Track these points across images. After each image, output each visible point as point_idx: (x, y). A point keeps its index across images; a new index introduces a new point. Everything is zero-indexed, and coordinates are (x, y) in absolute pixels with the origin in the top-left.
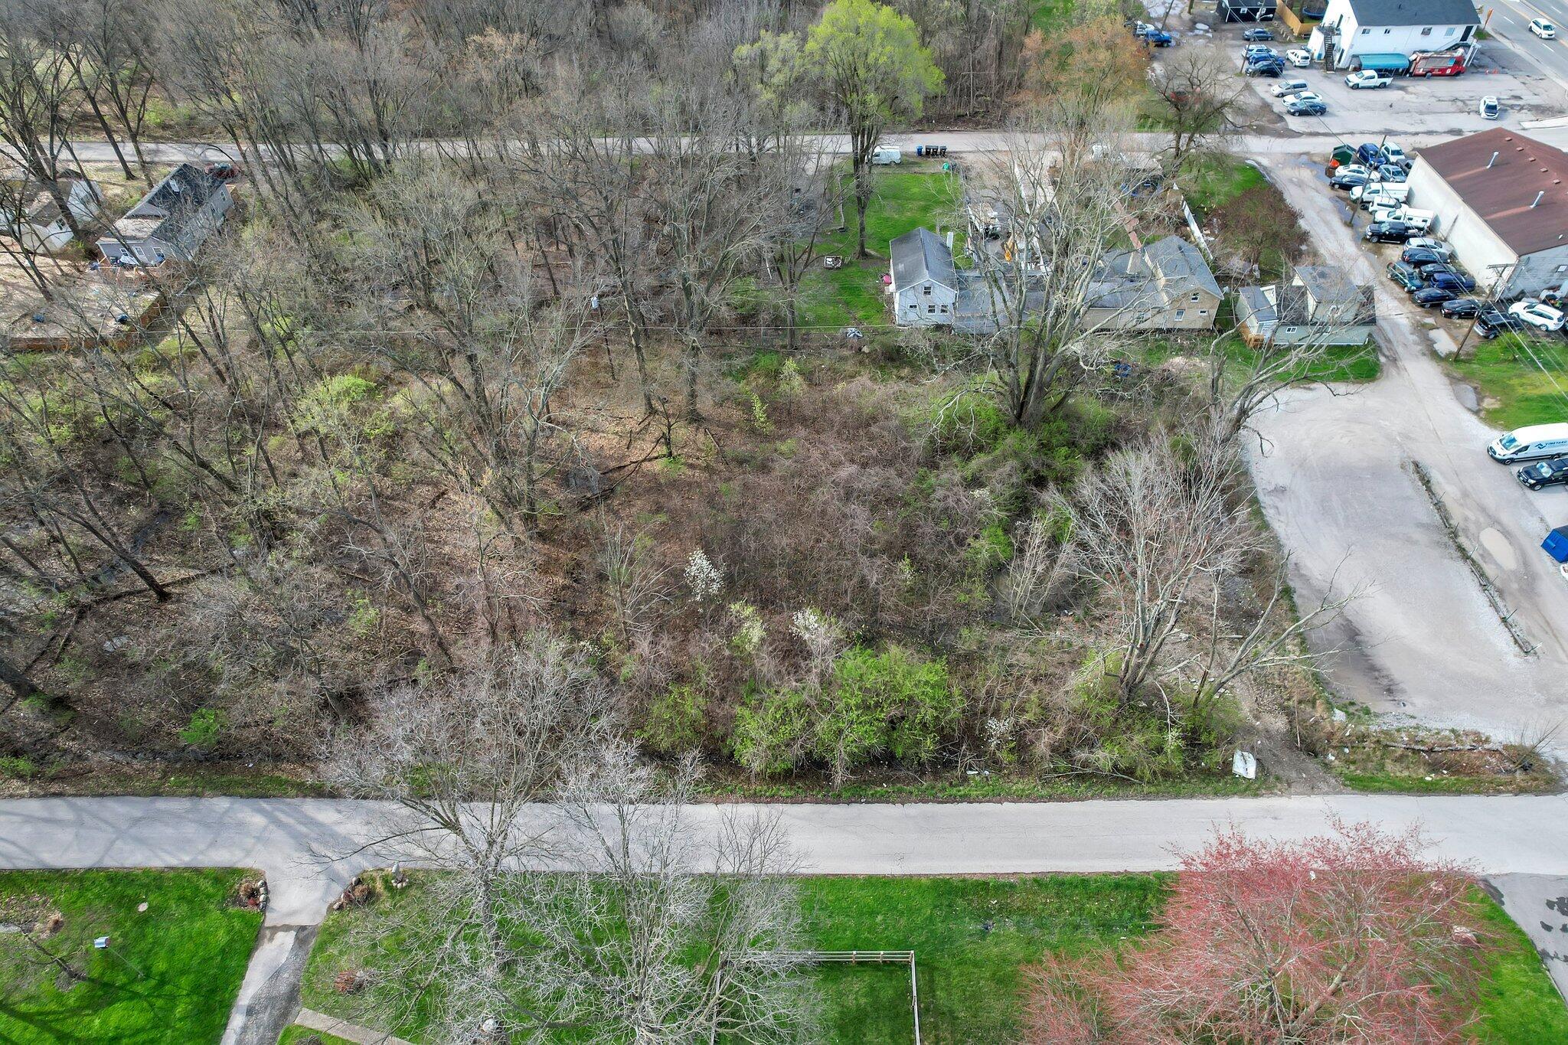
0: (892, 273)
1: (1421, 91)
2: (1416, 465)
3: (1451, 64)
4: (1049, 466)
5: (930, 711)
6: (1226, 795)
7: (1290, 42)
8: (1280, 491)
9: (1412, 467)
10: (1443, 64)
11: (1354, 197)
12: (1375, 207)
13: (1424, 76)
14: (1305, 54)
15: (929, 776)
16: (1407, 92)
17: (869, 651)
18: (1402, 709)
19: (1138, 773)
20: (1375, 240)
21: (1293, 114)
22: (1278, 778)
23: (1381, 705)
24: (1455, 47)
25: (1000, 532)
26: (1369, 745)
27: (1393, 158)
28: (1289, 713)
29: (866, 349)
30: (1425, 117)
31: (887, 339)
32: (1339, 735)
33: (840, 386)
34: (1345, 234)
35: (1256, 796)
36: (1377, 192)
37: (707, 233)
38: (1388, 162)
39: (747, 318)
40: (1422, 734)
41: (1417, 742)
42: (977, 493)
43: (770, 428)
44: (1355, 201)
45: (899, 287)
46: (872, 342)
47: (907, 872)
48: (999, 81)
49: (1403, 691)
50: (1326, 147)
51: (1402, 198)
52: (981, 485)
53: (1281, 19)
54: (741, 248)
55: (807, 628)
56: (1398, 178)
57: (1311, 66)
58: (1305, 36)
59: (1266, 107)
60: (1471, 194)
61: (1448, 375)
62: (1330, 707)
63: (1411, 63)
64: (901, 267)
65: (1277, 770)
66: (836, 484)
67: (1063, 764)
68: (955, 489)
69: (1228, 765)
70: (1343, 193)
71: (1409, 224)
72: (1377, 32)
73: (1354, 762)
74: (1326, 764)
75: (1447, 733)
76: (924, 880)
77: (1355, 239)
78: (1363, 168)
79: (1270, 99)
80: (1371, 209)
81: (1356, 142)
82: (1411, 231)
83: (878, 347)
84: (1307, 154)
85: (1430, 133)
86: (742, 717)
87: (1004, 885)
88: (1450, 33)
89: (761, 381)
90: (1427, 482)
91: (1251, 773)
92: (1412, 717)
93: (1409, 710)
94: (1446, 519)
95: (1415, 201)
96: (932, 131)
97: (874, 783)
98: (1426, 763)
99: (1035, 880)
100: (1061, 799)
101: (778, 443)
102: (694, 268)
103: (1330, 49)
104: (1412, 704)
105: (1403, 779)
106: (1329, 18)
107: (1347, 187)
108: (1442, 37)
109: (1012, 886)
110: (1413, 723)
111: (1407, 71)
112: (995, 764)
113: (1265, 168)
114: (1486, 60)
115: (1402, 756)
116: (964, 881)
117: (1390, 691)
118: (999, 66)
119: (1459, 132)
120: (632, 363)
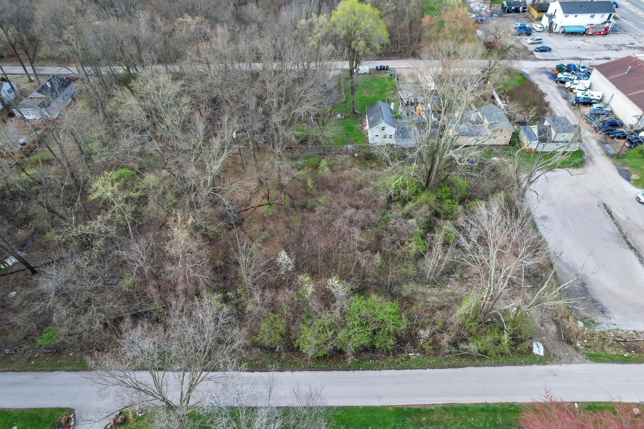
0: (367, 121)
1: (592, 41)
2: (605, 205)
3: (603, 30)
4: (441, 208)
5: (392, 326)
6: (531, 364)
7: (533, 21)
8: (544, 218)
9: (603, 206)
10: (599, 30)
11: (566, 86)
12: (576, 91)
13: (592, 35)
14: (541, 26)
15: (391, 357)
16: (585, 42)
17: (362, 297)
18: (610, 321)
19: (489, 354)
20: (577, 105)
21: (537, 51)
22: (554, 355)
23: (600, 319)
24: (605, 23)
25: (420, 239)
26: (596, 338)
27: (582, 70)
28: (557, 323)
29: (356, 155)
30: (594, 52)
31: (365, 151)
32: (581, 334)
33: (345, 172)
34: (564, 102)
35: (545, 364)
36: (577, 84)
37: (285, 104)
38: (580, 71)
39: (304, 142)
40: (620, 333)
41: (618, 337)
42: (410, 221)
43: (314, 192)
44: (566, 88)
45: (370, 127)
46: (359, 152)
47: (383, 405)
48: (410, 38)
49: (609, 312)
50: (552, 65)
51: (588, 87)
52: (411, 217)
53: (529, 11)
54: (300, 111)
55: (333, 287)
56: (585, 78)
57: (543, 31)
58: (540, 19)
59: (526, 48)
60: (619, 84)
61: (615, 164)
62: (576, 320)
63: (586, 29)
64: (371, 118)
65: (553, 351)
66: (345, 217)
67: (454, 350)
68: (399, 219)
69: (530, 349)
70: (561, 85)
71: (592, 98)
72: (571, 16)
73: (589, 347)
74: (576, 348)
75: (632, 332)
76: (391, 409)
77: (568, 105)
78: (570, 74)
79: (527, 45)
80: (574, 92)
81: (566, 63)
82: (593, 101)
83: (362, 154)
84: (544, 68)
85: (598, 59)
86: (304, 330)
87: (428, 411)
88: (602, 17)
89: (310, 170)
90: (610, 213)
91: (542, 353)
92: (614, 324)
93: (613, 321)
94: (620, 230)
95: (593, 88)
96: (382, 60)
97: (365, 360)
98: (624, 347)
99: (443, 408)
100: (453, 367)
101: (318, 198)
102: (280, 119)
103: (551, 24)
104: (614, 318)
105: (613, 356)
106: (550, 11)
107: (563, 82)
108: (599, 19)
109: (432, 410)
110: (615, 327)
111: (584, 33)
112: (422, 351)
113: (527, 74)
114: (617, 28)
115: (612, 344)
116: (410, 408)
117: (603, 312)
118: (411, 32)
119: (609, 59)
120: (252, 161)
